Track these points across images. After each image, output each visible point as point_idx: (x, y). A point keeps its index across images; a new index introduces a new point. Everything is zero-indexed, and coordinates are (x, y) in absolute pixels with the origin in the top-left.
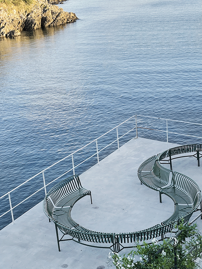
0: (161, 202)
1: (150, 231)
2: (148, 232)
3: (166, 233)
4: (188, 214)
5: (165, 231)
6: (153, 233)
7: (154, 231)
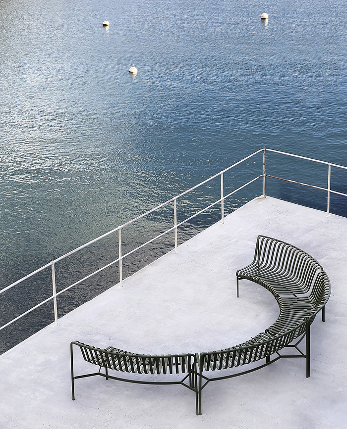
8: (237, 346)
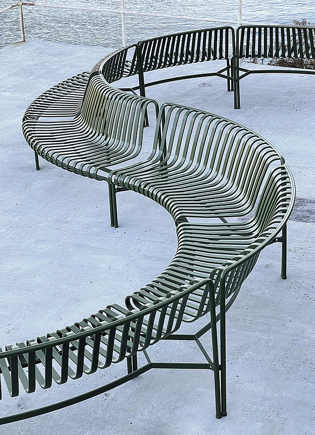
0: (114, 223)
1: (74, 339)
2: (65, 344)
3: (152, 341)
4: (234, 263)
5: (149, 336)
6: (89, 349)
7: (97, 336)
8: (69, 329)
